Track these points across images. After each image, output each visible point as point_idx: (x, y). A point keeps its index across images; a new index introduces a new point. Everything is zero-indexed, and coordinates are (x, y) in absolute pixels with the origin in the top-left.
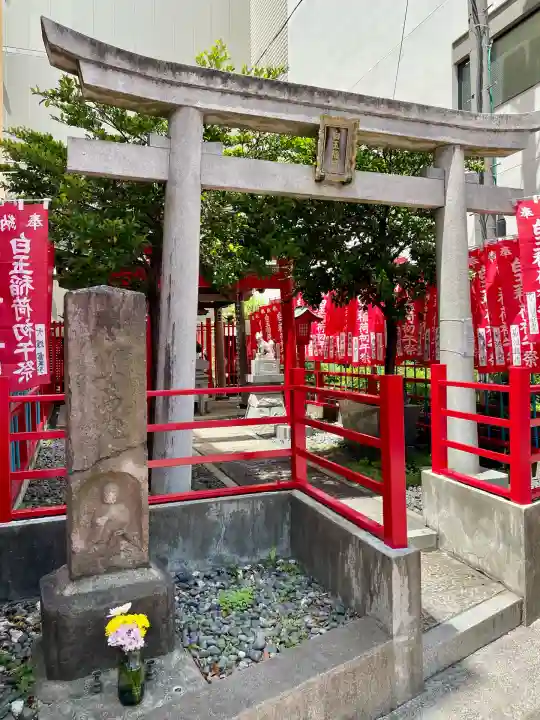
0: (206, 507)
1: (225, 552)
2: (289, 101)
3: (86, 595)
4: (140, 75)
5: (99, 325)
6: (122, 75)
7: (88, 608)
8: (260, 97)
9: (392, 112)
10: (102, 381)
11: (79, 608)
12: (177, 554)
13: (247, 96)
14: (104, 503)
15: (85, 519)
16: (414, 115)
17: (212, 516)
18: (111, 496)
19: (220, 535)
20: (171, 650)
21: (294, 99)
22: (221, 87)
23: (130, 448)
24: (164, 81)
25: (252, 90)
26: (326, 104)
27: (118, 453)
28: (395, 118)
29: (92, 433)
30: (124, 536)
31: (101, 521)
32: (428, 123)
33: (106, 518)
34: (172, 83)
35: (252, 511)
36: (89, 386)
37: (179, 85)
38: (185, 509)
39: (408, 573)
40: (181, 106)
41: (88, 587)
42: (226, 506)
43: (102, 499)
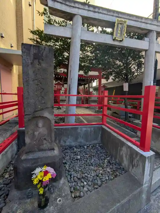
0: (77, 128)
1: (82, 141)
2: (107, 14)
3: (29, 159)
4: (64, 4)
5: (35, 58)
6: (59, 4)
7: (28, 165)
8: (99, 13)
9: (137, 19)
10: (36, 81)
11: (24, 165)
12: (69, 140)
13: (95, 12)
14: (38, 127)
15: (30, 132)
16: (143, 21)
17: (79, 131)
18: (40, 125)
19: (81, 136)
20: (60, 179)
21: (109, 13)
22: (88, 9)
23: (47, 108)
24: (71, 6)
25: (97, 10)
26: (118, 16)
27: (42, 109)
28: (138, 21)
29: (32, 101)
30: (45, 139)
31: (36, 133)
32: (147, 23)
33: (38, 133)
34: (73, 7)
35: (91, 130)
36: (31, 82)
37: (76, 7)
38: (72, 128)
39: (151, 162)
40: (76, 14)
41: (31, 156)
42: (83, 128)
43: (37, 125)
